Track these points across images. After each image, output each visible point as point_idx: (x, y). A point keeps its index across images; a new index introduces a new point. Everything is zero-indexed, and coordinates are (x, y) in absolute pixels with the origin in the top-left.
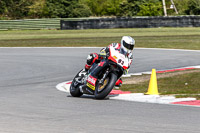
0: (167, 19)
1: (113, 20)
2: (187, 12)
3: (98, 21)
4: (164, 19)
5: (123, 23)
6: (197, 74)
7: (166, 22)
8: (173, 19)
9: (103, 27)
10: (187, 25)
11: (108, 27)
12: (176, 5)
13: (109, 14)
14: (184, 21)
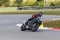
0: (45, 7)
1: (31, 7)
2: (51, 5)
3: (27, 8)
4: (44, 7)
5: (34, 8)
6: (53, 22)
7: (45, 8)
8: (47, 7)
9: (29, 9)
10: (51, 9)
11: (30, 9)
12: (48, 3)
13: (30, 6)
14: (50, 8)
